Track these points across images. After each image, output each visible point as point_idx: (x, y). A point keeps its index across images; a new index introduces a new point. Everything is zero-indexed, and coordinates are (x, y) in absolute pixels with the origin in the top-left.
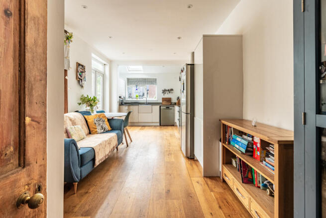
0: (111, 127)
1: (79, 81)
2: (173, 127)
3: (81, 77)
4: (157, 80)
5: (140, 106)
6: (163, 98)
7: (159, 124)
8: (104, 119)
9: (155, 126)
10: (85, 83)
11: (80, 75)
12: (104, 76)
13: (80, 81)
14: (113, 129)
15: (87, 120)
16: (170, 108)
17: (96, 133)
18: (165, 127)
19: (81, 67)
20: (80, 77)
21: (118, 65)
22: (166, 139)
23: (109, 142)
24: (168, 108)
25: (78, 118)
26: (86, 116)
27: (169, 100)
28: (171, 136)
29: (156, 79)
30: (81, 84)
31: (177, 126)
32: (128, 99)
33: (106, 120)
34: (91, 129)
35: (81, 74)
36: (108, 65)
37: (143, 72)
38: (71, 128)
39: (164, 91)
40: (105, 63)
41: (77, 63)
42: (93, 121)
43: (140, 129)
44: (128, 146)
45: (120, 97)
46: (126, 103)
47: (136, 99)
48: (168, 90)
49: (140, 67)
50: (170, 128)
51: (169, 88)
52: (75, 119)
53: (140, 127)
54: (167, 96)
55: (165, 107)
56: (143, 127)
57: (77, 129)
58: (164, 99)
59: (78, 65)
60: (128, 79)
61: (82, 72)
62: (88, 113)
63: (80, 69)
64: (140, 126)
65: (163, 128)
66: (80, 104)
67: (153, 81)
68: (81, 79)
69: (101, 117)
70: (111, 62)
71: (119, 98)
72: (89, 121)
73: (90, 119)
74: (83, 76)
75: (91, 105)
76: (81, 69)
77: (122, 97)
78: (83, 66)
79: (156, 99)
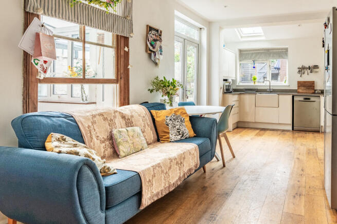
0: (195, 131)
1: (150, 55)
2: (316, 135)
3: (154, 48)
4: (289, 50)
5: (258, 94)
6: (299, 83)
7: (290, 128)
8: (184, 117)
9: (283, 131)
10: (160, 58)
11: (152, 45)
12: (199, 46)
13: (153, 54)
14: (197, 135)
15: (155, 117)
16: (312, 99)
17: (168, 140)
18: (301, 134)
19: (153, 32)
20: (151, 48)
21: (221, 28)
22: (298, 159)
23: (179, 161)
24: (307, 99)
25: (139, 116)
26: (153, 112)
27: (310, 85)
28: (309, 152)
29: (287, 50)
30: (153, 59)
31: (324, 132)
32: (240, 84)
33: (188, 119)
34: (161, 134)
35: (153, 43)
36: (206, 29)
37: (263, 38)
38: (120, 132)
39: (302, 70)
40: (201, 26)
41: (147, 26)
42: (164, 120)
43: (256, 135)
44: (224, 166)
45: (225, 80)
46: (235, 90)
47: (252, 84)
48: (309, 68)
49: (258, 30)
50: (311, 135)
51: (311, 64)
52: (132, 116)
53: (258, 131)
54: (307, 77)
55: (302, 99)
56: (262, 132)
57: (131, 133)
58: (301, 84)
59: (150, 29)
60: (240, 51)
61: (155, 40)
62: (161, 106)
63: (152, 36)
64: (257, 129)
65: (297, 135)
66: (151, 91)
67: (282, 53)
68: (154, 52)
69: (178, 114)
70: (209, 23)
71: (222, 82)
72: (157, 119)
73: (160, 115)
74: (157, 47)
75: (168, 93)
76: (154, 36)
77: (230, 80)
78: (157, 31)
79: (287, 84)
